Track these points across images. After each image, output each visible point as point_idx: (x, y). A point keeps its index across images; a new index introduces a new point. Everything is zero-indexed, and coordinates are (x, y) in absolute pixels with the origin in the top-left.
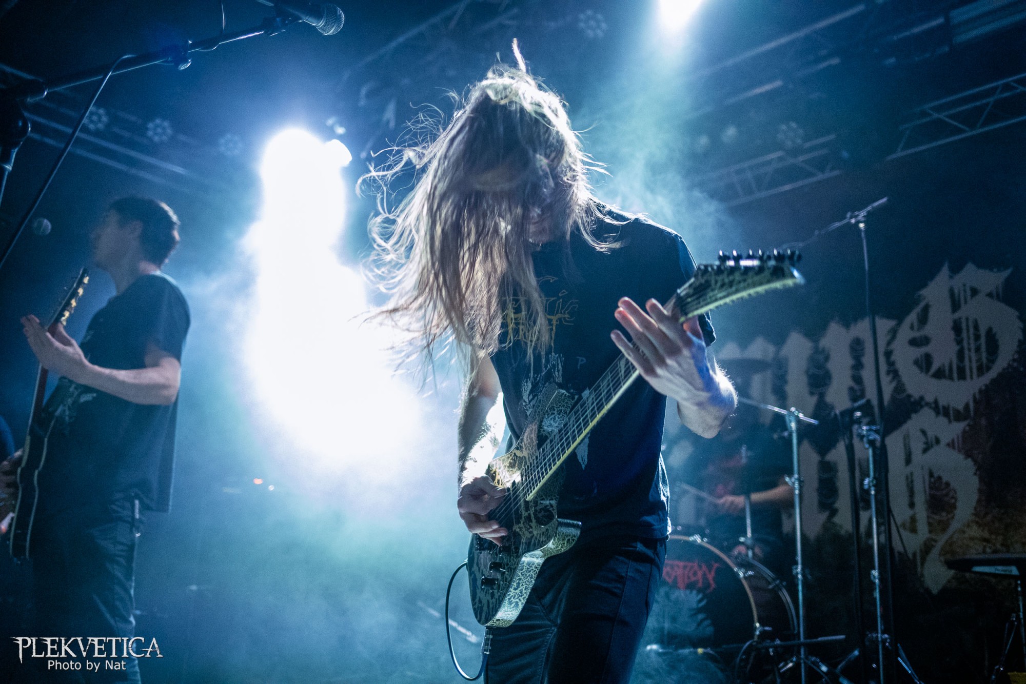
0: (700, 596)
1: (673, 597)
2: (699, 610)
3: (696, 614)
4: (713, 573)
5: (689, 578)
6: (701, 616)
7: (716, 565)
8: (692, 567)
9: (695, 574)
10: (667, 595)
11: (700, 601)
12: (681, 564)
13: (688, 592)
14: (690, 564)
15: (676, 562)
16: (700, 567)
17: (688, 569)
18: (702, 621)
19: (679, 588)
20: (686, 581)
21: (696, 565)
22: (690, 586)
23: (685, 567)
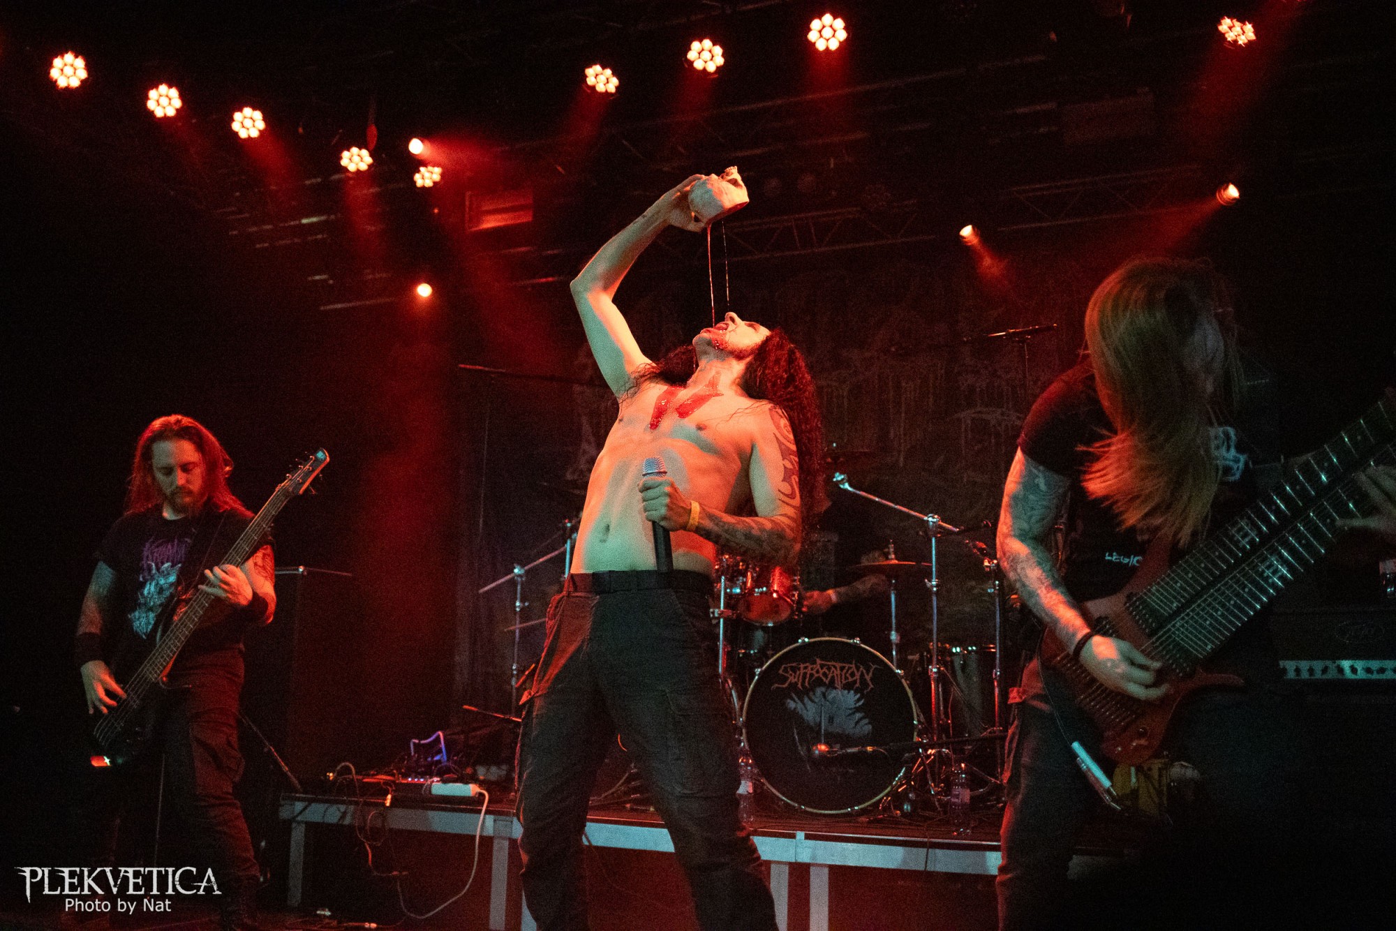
0: (858, 695)
1: (830, 697)
2: (857, 710)
3: (854, 713)
4: (871, 674)
5: (846, 678)
6: (858, 715)
7: (874, 667)
8: (850, 668)
9: (853, 675)
10: (824, 695)
11: (859, 700)
12: (838, 665)
13: (846, 692)
14: (847, 666)
15: (834, 664)
16: (858, 669)
17: (845, 671)
18: (861, 719)
19: (836, 688)
20: (844, 682)
21: (853, 666)
22: (848, 687)
23: (842, 669)
